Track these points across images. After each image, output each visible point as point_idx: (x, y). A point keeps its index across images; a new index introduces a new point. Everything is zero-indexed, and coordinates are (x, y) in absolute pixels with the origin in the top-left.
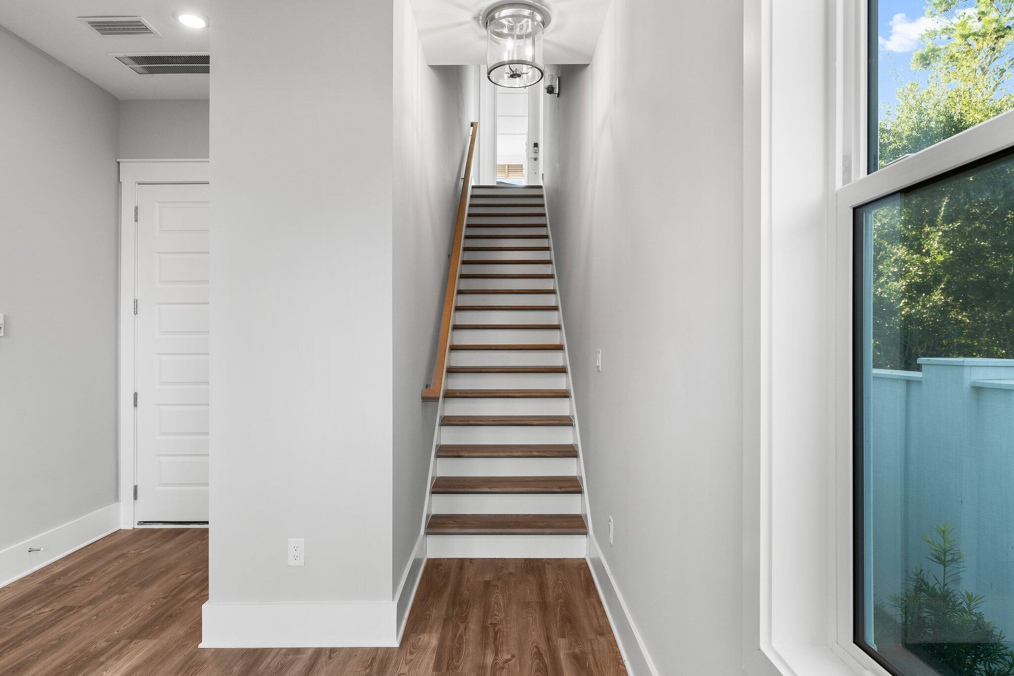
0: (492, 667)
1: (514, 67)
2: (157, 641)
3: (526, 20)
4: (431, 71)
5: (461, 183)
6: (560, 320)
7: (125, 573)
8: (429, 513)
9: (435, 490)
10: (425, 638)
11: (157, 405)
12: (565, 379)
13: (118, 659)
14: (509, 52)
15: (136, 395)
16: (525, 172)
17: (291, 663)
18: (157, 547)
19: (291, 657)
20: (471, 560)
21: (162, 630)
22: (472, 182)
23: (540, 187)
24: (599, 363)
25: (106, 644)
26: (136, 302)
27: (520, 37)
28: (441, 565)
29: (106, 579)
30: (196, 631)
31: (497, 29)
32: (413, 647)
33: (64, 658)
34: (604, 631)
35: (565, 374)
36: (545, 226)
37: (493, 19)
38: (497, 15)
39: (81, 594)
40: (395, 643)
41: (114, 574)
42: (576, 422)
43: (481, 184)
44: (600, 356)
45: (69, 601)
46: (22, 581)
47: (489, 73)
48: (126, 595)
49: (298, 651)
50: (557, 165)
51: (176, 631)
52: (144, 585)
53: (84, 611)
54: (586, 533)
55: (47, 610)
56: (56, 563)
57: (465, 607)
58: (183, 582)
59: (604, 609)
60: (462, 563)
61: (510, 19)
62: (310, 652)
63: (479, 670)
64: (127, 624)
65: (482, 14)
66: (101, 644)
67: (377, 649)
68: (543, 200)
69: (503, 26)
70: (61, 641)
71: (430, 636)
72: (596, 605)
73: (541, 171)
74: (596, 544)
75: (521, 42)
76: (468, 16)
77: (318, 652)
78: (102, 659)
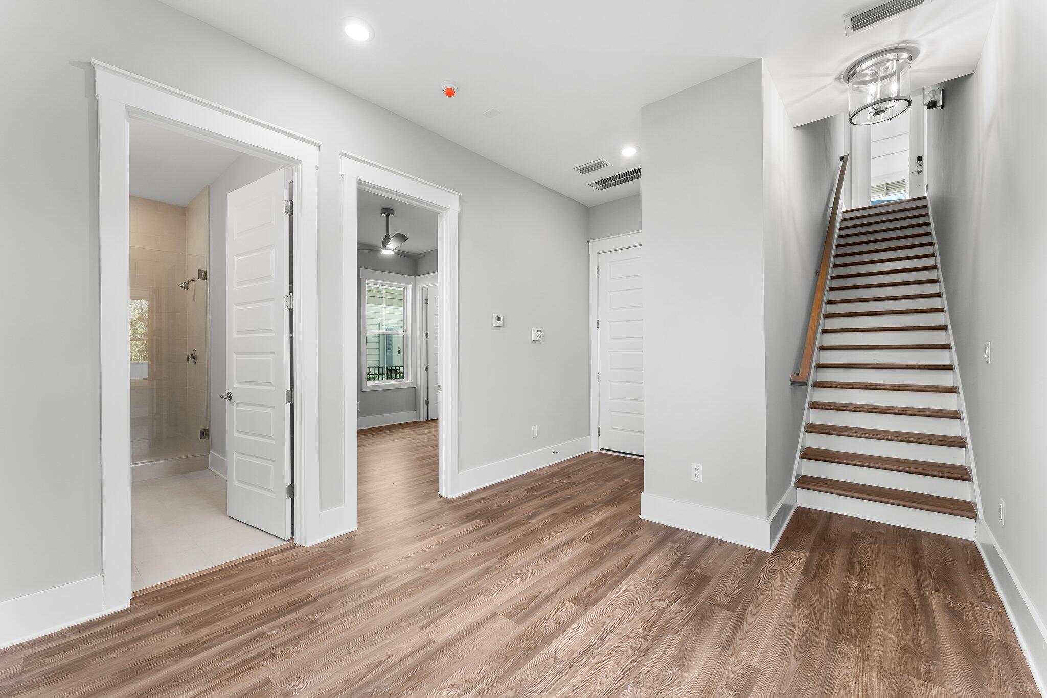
0: (856, 589)
1: (877, 107)
2: (616, 508)
3: (890, 63)
4: (797, 131)
5: (830, 211)
6: (947, 322)
7: (596, 473)
8: (799, 473)
9: (805, 456)
10: (794, 554)
11: (610, 381)
12: (952, 376)
13: (598, 512)
14: (872, 95)
15: (598, 375)
16: (907, 186)
17: (694, 541)
18: (611, 463)
19: (694, 537)
20: (839, 515)
21: (619, 504)
22: (843, 207)
23: (925, 198)
24: (988, 355)
25: (591, 503)
26: (598, 321)
27: (883, 78)
28: (810, 512)
29: (588, 474)
30: (637, 508)
31: (858, 79)
32: (784, 556)
33: (574, 504)
34: (992, 599)
35: (952, 371)
36: (930, 234)
37: (855, 73)
38: (858, 69)
39: (576, 478)
40: (770, 550)
41: (591, 472)
42: (965, 415)
43: (853, 208)
44: (988, 348)
45: (572, 480)
46: (551, 466)
47: (851, 119)
48: (598, 483)
49: (699, 535)
50: (942, 174)
51: (626, 507)
52: (607, 481)
53: (580, 486)
54: (975, 518)
55: (563, 481)
56: (564, 461)
57: (832, 545)
58: (627, 484)
59: (993, 585)
60: (830, 516)
61: (873, 68)
62: (707, 538)
63: (844, 587)
64: (600, 497)
65: (843, 73)
66: (590, 503)
67: (755, 550)
68: (928, 210)
69: (866, 75)
70: (571, 497)
71: (799, 554)
72: (984, 580)
73: (926, 182)
74: (988, 528)
75: (886, 82)
76: (830, 80)
77: (712, 540)
78: (591, 509)
